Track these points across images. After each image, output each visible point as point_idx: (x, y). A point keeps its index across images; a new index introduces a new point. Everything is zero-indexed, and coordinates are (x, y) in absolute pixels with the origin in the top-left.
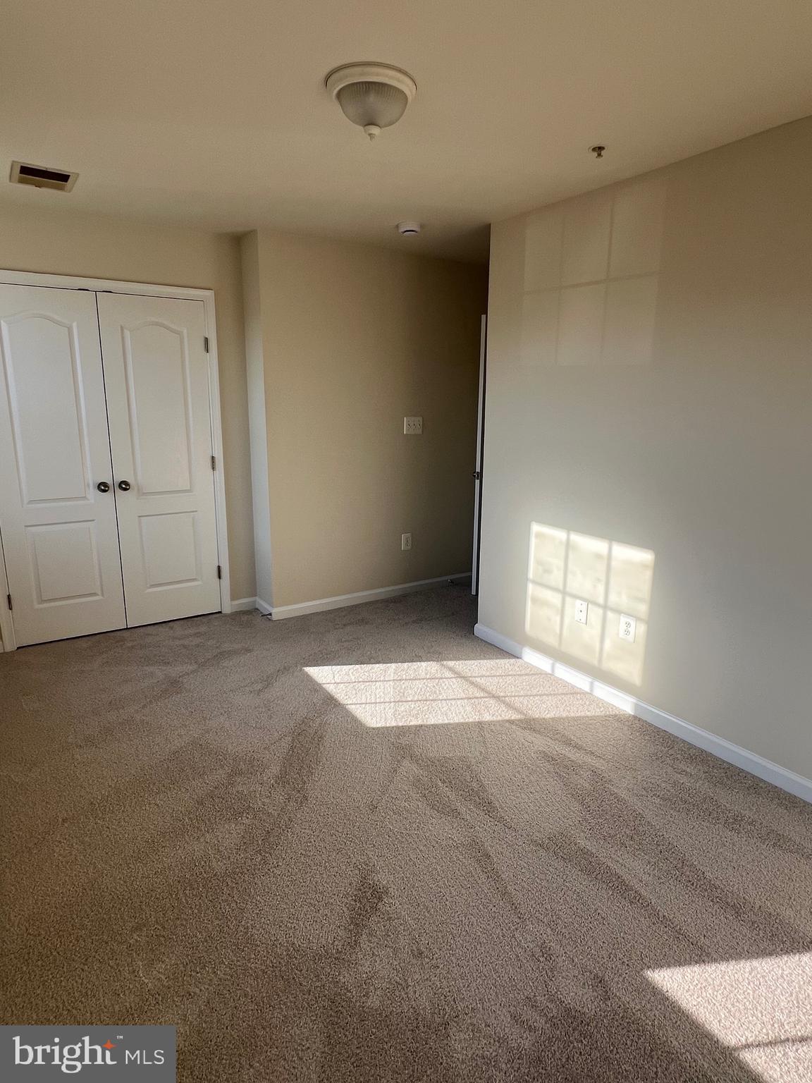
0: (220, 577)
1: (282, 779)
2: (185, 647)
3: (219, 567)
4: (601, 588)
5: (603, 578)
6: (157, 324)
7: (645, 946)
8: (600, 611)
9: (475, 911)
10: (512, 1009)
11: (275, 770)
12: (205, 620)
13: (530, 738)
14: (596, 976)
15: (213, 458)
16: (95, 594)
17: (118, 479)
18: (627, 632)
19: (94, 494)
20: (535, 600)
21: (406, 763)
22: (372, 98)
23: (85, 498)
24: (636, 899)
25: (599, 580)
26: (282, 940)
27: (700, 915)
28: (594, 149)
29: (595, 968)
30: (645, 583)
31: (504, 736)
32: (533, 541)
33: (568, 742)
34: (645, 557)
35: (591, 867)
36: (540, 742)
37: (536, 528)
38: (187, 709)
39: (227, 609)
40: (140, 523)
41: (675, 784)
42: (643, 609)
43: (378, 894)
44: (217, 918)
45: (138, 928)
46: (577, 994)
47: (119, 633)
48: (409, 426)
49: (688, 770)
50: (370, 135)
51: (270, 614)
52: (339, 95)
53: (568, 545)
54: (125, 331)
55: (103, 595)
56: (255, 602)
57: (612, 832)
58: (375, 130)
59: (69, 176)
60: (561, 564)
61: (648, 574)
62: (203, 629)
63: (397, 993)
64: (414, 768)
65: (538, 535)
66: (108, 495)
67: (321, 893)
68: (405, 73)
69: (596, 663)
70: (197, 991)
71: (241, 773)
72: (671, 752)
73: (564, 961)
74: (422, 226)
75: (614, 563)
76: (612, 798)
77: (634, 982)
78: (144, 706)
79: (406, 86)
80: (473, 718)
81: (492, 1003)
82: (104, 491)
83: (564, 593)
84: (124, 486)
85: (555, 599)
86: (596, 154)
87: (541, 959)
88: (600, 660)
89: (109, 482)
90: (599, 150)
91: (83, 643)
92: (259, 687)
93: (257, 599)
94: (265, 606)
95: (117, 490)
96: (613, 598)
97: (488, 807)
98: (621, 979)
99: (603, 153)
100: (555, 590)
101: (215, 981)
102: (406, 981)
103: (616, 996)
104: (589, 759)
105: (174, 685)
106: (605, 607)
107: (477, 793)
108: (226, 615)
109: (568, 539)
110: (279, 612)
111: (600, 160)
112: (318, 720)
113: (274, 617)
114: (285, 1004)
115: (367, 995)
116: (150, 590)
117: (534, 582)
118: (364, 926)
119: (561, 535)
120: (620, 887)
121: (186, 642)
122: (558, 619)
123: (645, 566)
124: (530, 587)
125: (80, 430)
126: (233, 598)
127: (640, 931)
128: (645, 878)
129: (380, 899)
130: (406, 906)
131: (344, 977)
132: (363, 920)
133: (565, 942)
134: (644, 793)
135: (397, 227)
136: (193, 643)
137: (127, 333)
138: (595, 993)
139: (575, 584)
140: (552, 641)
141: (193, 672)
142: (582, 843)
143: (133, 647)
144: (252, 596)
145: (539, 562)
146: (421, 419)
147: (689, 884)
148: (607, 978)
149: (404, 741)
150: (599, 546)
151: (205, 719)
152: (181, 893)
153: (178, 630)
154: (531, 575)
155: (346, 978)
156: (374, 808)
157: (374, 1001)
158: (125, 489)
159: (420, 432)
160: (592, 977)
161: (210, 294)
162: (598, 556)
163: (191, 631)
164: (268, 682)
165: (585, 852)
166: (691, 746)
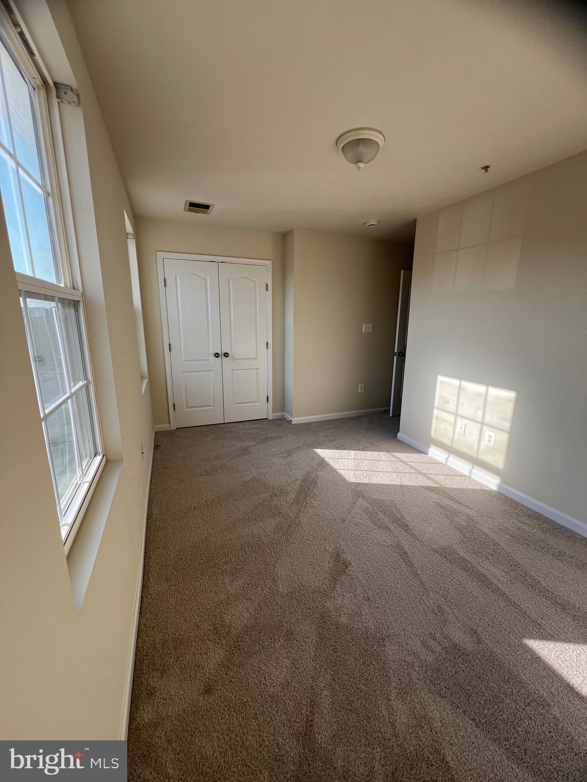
0: (268, 401)
1: (296, 501)
2: (250, 433)
3: (268, 396)
4: (480, 413)
5: (482, 406)
6: (244, 277)
7: (503, 618)
8: (479, 426)
9: (399, 581)
10: (421, 638)
11: (293, 495)
12: (259, 421)
13: (429, 494)
14: (472, 629)
15: (267, 343)
16: (211, 406)
17: (224, 352)
18: (490, 441)
19: (212, 358)
20: (437, 418)
21: (360, 500)
22: (361, 148)
23: (208, 360)
24: (496, 590)
25: (479, 408)
26: (296, 580)
27: (538, 606)
28: (483, 168)
29: (471, 624)
30: (508, 410)
31: (415, 492)
32: (438, 386)
33: (452, 499)
34: (510, 395)
35: (467, 568)
36: (435, 497)
37: (440, 378)
38: (250, 462)
39: (270, 418)
40: (232, 373)
41: (519, 529)
42: (507, 425)
43: (346, 565)
44: (264, 564)
45: (226, 563)
46: (459, 637)
47: (220, 425)
48: (365, 328)
49: (527, 522)
50: (358, 167)
51: (291, 421)
52: (343, 148)
53: (460, 388)
54: (230, 281)
55: (214, 406)
56: (283, 414)
57: (480, 550)
58: (361, 165)
59: (209, 206)
60: (455, 399)
61: (512, 405)
62: (259, 426)
63: (356, 617)
64: (364, 502)
65: (441, 383)
66: (219, 359)
67: (316, 559)
68: (380, 132)
69: (475, 455)
70: (254, 598)
71: (276, 495)
72: (516, 511)
73: (452, 617)
74: (379, 222)
75: (489, 399)
76: (479, 532)
77: (496, 637)
78: (231, 460)
79: (379, 139)
80: (397, 482)
81: (410, 633)
82: (217, 357)
83: (456, 415)
84: (226, 355)
85: (451, 418)
86: (484, 171)
87: (439, 614)
88: (477, 454)
89: (220, 353)
90: (486, 168)
91: (205, 429)
92: (285, 455)
93: (285, 413)
94: (289, 417)
95: (223, 357)
96: (488, 418)
97: (406, 528)
98: (488, 634)
99: (489, 169)
100: (452, 413)
101: (262, 595)
102: (361, 612)
103: (485, 642)
104: (464, 509)
105: (246, 451)
106: (482, 423)
107: (400, 519)
108: (269, 420)
109: (460, 385)
110: (296, 420)
111: (486, 174)
112: (314, 474)
113: (293, 423)
114: (297, 612)
115: (340, 615)
116: (236, 406)
117: (438, 408)
118: (338, 580)
119: (456, 382)
120: (485, 581)
121: (250, 431)
122: (452, 429)
123: (509, 400)
124: (435, 411)
125: (208, 328)
126: (273, 412)
127: (499, 609)
128: (502, 579)
129: (347, 567)
130: (361, 573)
131: (328, 604)
132: (337, 577)
133: (452, 607)
134: (499, 531)
135: (365, 223)
136: (254, 432)
137: (231, 282)
138: (471, 639)
139: (462, 410)
140: (447, 441)
141: (254, 446)
142: (462, 554)
143: (226, 432)
144: (282, 412)
145: (442, 398)
146: (372, 325)
147: (530, 587)
148: (479, 631)
149: (359, 488)
150: (481, 388)
151: (259, 468)
152: (247, 549)
153: (247, 425)
154: (436, 405)
155: (329, 604)
156: (343, 521)
157: (344, 620)
158: (227, 357)
159: (371, 331)
160: (470, 629)
161: (270, 262)
162: (479, 394)
163: (254, 426)
164: (289, 453)
165: (464, 560)
166: (529, 509)
